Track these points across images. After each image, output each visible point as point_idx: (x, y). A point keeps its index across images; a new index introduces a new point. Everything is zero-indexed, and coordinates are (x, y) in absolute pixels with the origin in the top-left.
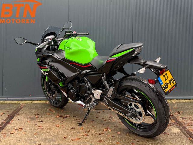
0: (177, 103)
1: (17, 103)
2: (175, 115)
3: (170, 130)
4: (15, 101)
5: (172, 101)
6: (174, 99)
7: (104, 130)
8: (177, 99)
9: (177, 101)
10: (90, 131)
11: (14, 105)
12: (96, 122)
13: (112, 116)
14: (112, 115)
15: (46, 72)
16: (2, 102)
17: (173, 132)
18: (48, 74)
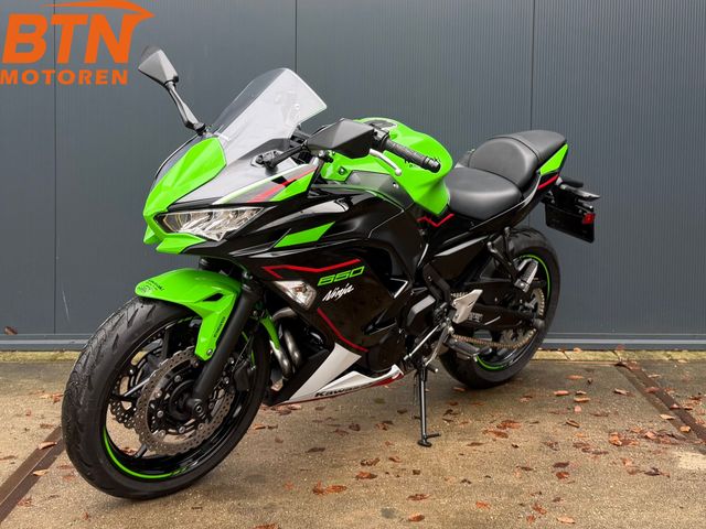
0: (692, 362)
3: (673, 461)
5: (676, 355)
6: (680, 348)
8: (691, 349)
9: (692, 356)
10: (378, 460)
13: (456, 410)
14: (456, 404)
15: (342, 284)
16: (52, 353)
17: (684, 467)
18: (349, 289)
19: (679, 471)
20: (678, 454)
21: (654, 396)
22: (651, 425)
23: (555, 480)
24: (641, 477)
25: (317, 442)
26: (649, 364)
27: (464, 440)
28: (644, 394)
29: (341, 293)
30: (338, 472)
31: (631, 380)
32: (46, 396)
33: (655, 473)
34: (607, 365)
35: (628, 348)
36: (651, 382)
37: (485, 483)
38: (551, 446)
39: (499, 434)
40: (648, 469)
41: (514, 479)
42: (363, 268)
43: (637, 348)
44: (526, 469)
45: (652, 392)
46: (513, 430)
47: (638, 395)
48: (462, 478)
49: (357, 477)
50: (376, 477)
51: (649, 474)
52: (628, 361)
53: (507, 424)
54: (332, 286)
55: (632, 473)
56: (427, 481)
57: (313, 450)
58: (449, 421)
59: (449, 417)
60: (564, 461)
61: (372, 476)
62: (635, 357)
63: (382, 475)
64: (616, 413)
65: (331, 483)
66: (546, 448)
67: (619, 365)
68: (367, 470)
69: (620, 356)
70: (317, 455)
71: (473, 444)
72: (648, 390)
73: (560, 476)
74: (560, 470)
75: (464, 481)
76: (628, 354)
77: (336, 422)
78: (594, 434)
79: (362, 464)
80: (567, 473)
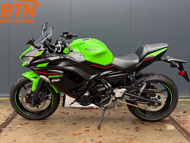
3: (166, 127)
10: (90, 126)
15: (56, 78)
17: (168, 129)
18: (59, 80)
19: (167, 130)
20: (167, 125)
23: (135, 132)
24: (157, 131)
25: (74, 122)
27: (112, 121)
29: (56, 80)
30: (80, 129)
32: (6, 109)
33: (161, 130)
37: (117, 132)
39: (121, 120)
41: (125, 132)
42: (62, 75)
44: (128, 129)
48: (111, 131)
49: (85, 131)
51: (159, 130)
53: (123, 117)
54: (53, 78)
55: (155, 130)
56: (103, 132)
57: (73, 124)
58: (108, 116)
60: (138, 127)
61: (88, 131)
63: (91, 130)
65: (78, 132)
66: (133, 124)
68: (87, 129)
70: (75, 125)
71: (114, 123)
73: (137, 131)
74: (137, 129)
77: (79, 117)
79: (86, 127)
80: (138, 130)
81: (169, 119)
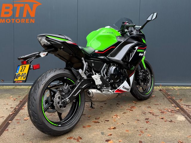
0: (179, 90)
1: (28, 88)
2: (179, 102)
3: (176, 118)
4: (27, 86)
5: (175, 88)
6: (176, 86)
7: (113, 117)
8: (179, 86)
9: (179, 88)
10: (99, 118)
11: (25, 90)
12: (105, 109)
13: (119, 103)
14: (119, 101)
16: (13, 86)
17: (179, 119)
19: (177, 121)
20: (177, 116)
21: (170, 99)
22: (169, 107)
23: (146, 124)
24: (168, 122)
26: (168, 90)
27: (121, 112)
28: (167, 99)
30: (89, 121)
31: (164, 94)
32: (12, 99)
33: (171, 121)
34: (157, 90)
35: (163, 86)
36: (169, 95)
37: (127, 124)
38: (144, 113)
39: (131, 110)
40: (170, 120)
41: (135, 123)
43: (165, 86)
44: (138, 120)
45: (169, 98)
46: (134, 109)
47: (166, 99)
48: (122, 123)
50: (99, 123)
52: (163, 89)
53: (132, 107)
55: (165, 121)
56: (113, 124)
58: (117, 106)
59: (118, 105)
60: (148, 118)
62: (164, 88)
63: (101, 122)
64: (160, 104)
65: (88, 124)
66: (143, 114)
67: (161, 90)
68: (97, 120)
69: (161, 88)
71: (124, 113)
72: (168, 97)
73: (147, 122)
74: (147, 120)
75: (122, 124)
76: (163, 87)
78: (155, 110)
79: (95, 119)
80: (149, 122)
81: (179, 108)
